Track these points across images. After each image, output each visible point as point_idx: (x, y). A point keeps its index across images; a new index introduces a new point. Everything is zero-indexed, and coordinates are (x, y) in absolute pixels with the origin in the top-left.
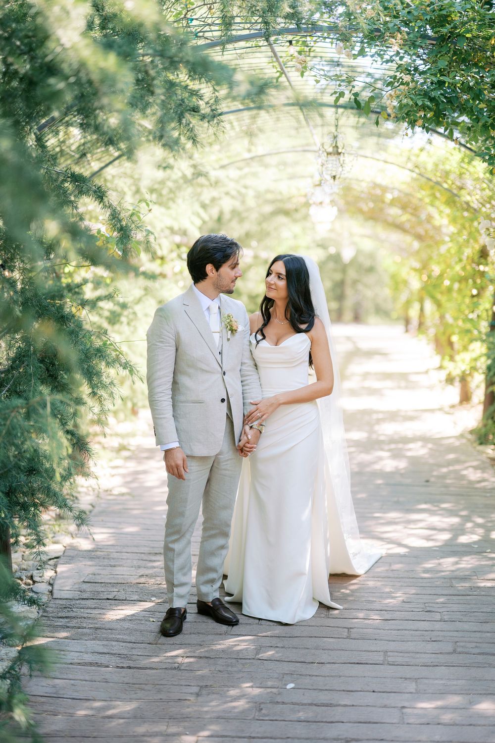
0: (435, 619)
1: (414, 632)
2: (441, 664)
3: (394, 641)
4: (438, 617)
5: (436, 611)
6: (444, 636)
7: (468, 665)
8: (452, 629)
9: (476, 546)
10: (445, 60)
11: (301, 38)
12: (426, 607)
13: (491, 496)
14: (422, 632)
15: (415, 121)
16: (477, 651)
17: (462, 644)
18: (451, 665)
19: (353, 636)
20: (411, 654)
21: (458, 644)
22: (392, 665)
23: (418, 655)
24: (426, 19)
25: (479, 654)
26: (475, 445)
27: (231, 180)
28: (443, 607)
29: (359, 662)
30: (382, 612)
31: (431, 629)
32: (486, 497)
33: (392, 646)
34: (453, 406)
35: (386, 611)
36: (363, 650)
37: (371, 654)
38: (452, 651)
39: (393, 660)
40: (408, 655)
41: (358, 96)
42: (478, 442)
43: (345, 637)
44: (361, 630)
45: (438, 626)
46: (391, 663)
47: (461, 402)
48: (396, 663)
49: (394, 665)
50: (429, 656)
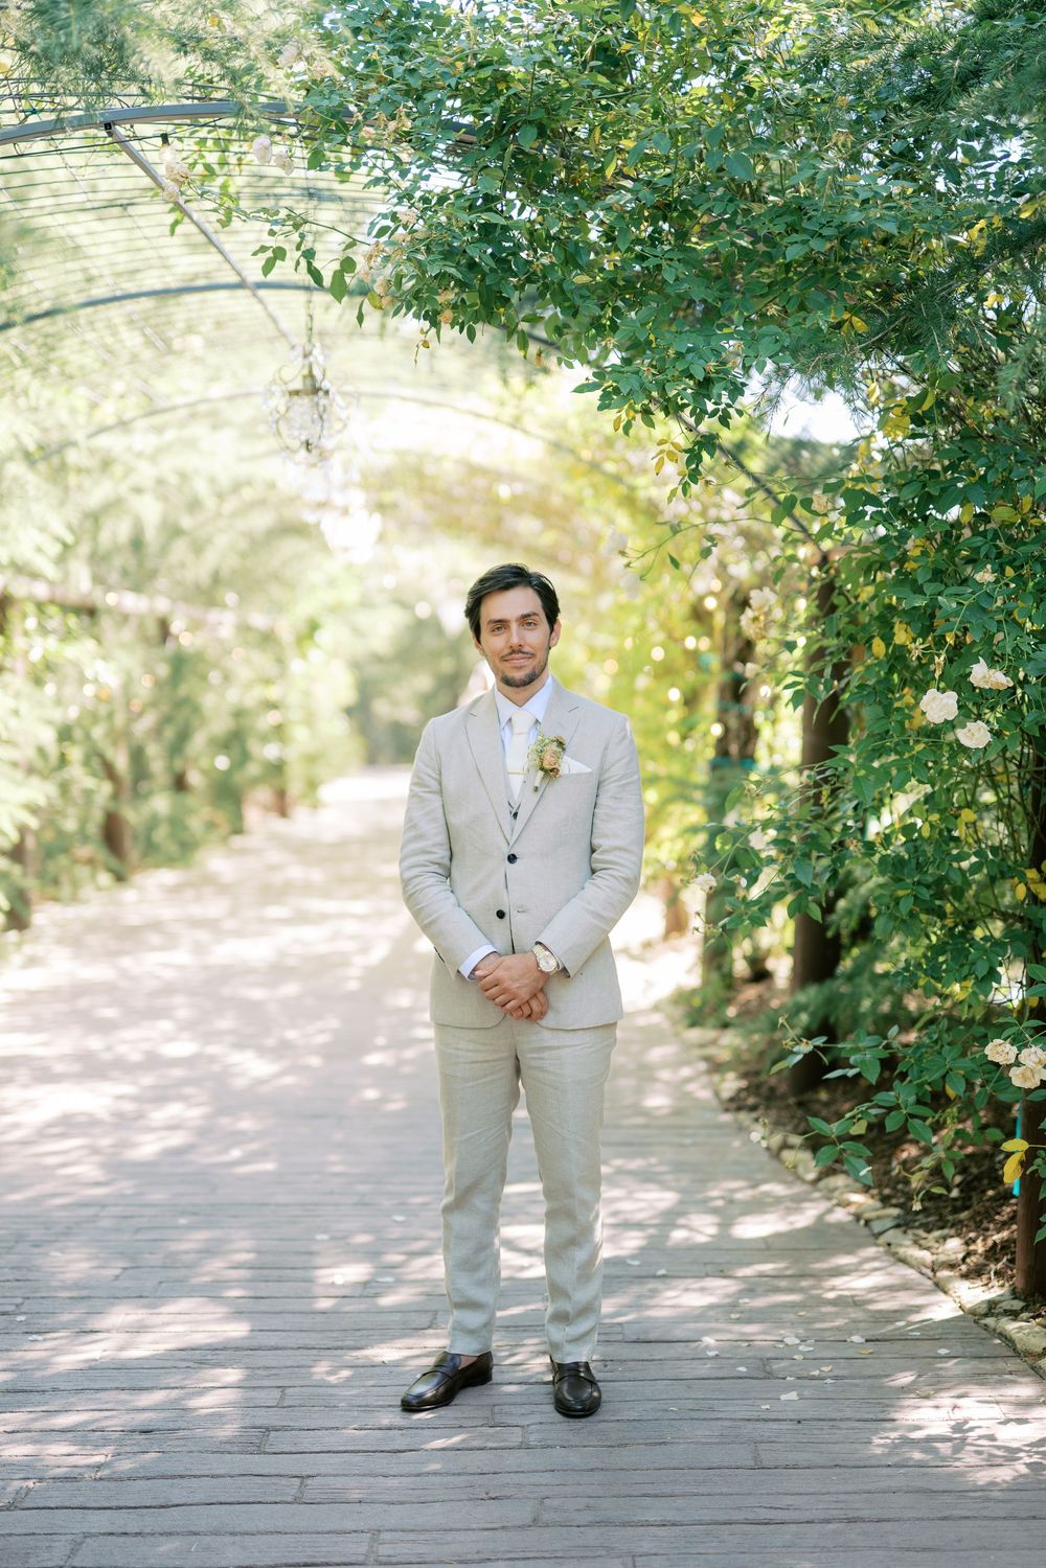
0: (507, 1444)
1: (450, 1479)
2: (499, 1556)
3: (402, 1503)
4: (515, 1437)
5: (515, 1423)
6: (519, 1485)
7: (560, 1554)
8: (541, 1468)
9: (636, 1263)
10: (495, 178)
11: (209, 132)
12: (493, 1413)
13: (694, 1145)
14: (471, 1478)
15: (437, 313)
16: (588, 1517)
17: (556, 1503)
18: (521, 1555)
19: (309, 1495)
20: (435, 1535)
21: (547, 1501)
22: (386, 1564)
23: (449, 1537)
24: (449, 86)
25: (590, 1525)
26: (680, 1028)
27: (140, 455)
28: (533, 1413)
29: (309, 1561)
30: (391, 1433)
31: (492, 1470)
32: (682, 1145)
33: (396, 1516)
34: (648, 945)
35: (400, 1429)
36: (326, 1529)
37: (341, 1538)
38: (528, 1521)
39: (390, 1552)
40: (427, 1536)
41: (313, 258)
42: (687, 1022)
43: (290, 1499)
44: (331, 1481)
45: (512, 1460)
46: (384, 1559)
47: (666, 936)
48: (394, 1560)
49: (391, 1564)
50: (472, 1536)
